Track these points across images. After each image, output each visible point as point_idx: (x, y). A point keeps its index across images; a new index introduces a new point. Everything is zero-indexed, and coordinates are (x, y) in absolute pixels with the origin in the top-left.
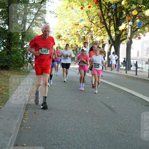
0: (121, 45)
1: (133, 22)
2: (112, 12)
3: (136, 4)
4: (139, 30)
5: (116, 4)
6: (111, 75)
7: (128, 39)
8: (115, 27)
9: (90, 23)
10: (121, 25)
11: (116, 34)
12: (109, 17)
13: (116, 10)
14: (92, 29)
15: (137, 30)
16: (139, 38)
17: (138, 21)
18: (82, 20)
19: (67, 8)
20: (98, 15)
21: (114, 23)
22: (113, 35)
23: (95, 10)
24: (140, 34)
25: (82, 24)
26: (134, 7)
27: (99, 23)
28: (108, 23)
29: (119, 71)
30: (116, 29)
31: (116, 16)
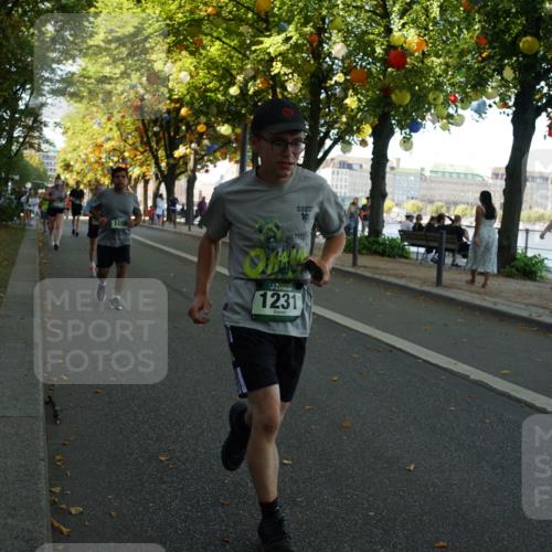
0: (177, 183)
1: (199, 143)
2: (161, 126)
3: (206, 114)
4: (206, 158)
5: (169, 112)
6: (163, 234)
7: (189, 173)
8: (166, 151)
9: (122, 143)
10: (177, 148)
11: (168, 164)
12: (156, 134)
13: (168, 122)
14: (126, 154)
15: (203, 156)
16: (207, 171)
17: (206, 142)
18: (109, 139)
19: (84, 117)
20: (136, 130)
21: (165, 145)
22: (163, 165)
23: (130, 122)
24: (209, 164)
25: (108, 146)
26: (203, 119)
27: (138, 144)
28: (154, 144)
29: (178, 226)
30: (169, 156)
31: (169, 133)
